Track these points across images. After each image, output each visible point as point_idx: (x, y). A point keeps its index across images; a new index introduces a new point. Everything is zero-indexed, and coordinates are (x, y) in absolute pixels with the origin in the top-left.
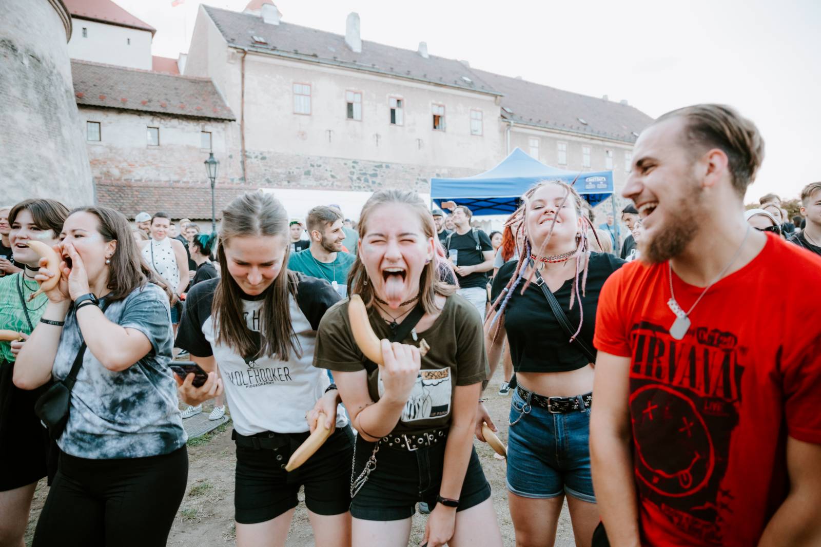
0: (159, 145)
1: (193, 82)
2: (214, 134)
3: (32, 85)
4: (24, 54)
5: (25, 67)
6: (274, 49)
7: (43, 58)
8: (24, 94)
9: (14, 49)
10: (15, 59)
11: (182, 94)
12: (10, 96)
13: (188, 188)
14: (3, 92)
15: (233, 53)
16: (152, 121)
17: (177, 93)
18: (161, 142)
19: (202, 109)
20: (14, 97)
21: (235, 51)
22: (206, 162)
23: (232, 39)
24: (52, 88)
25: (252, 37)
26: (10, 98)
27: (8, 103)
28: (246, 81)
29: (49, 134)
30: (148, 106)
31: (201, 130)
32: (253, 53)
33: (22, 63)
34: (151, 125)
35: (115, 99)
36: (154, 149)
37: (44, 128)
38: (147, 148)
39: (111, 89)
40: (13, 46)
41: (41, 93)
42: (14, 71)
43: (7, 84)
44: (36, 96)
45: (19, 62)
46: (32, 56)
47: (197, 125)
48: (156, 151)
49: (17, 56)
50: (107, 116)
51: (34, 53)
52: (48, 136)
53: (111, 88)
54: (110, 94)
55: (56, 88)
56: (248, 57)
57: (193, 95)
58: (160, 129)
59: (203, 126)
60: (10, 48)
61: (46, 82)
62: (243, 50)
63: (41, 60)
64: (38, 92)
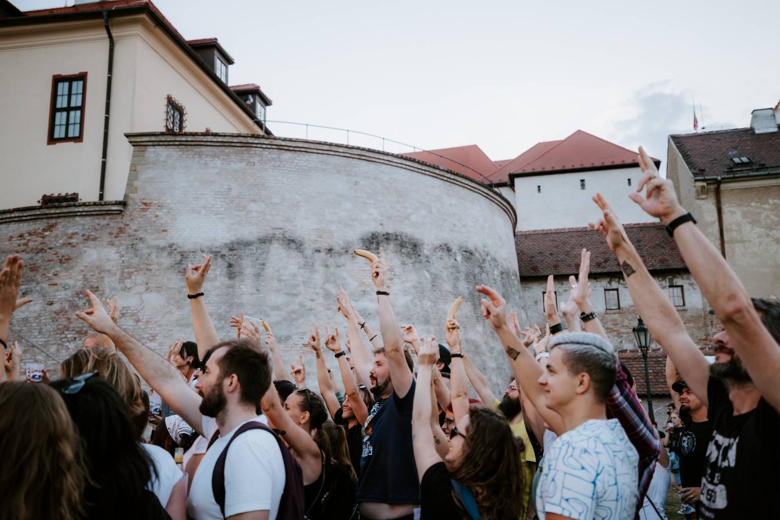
0: (619, 308)
1: (660, 229)
2: (686, 287)
3: (463, 277)
4: (458, 252)
5: (458, 263)
6: (763, 167)
7: (476, 250)
8: (455, 287)
9: (449, 250)
10: (450, 258)
11: (646, 245)
12: (443, 291)
13: (636, 358)
14: (437, 290)
15: (703, 187)
16: (610, 282)
17: (640, 246)
18: (621, 305)
19: (668, 260)
20: (447, 291)
21: (705, 184)
22: (634, 330)
23: (700, 170)
24: (484, 275)
25: (731, 160)
26: (443, 293)
27: (441, 298)
28: (725, 217)
29: (477, 319)
30: (604, 267)
31: (668, 285)
32: (729, 180)
33: (456, 260)
34: (609, 287)
35: (569, 266)
36: (614, 313)
37: (472, 314)
38: (606, 313)
39: (566, 255)
40: (448, 248)
41: (472, 282)
42: (447, 269)
43: (440, 282)
44: (466, 286)
45: (452, 260)
46: (465, 251)
47: (663, 280)
48: (617, 315)
49: (451, 255)
50: (562, 284)
51: (467, 248)
52: (476, 321)
53: (567, 253)
54: (565, 261)
55: (487, 274)
56: (723, 186)
57: (659, 245)
58: (619, 290)
59: (671, 280)
60: (446, 251)
61: (477, 270)
62: (716, 179)
63: (474, 252)
64: (469, 282)
